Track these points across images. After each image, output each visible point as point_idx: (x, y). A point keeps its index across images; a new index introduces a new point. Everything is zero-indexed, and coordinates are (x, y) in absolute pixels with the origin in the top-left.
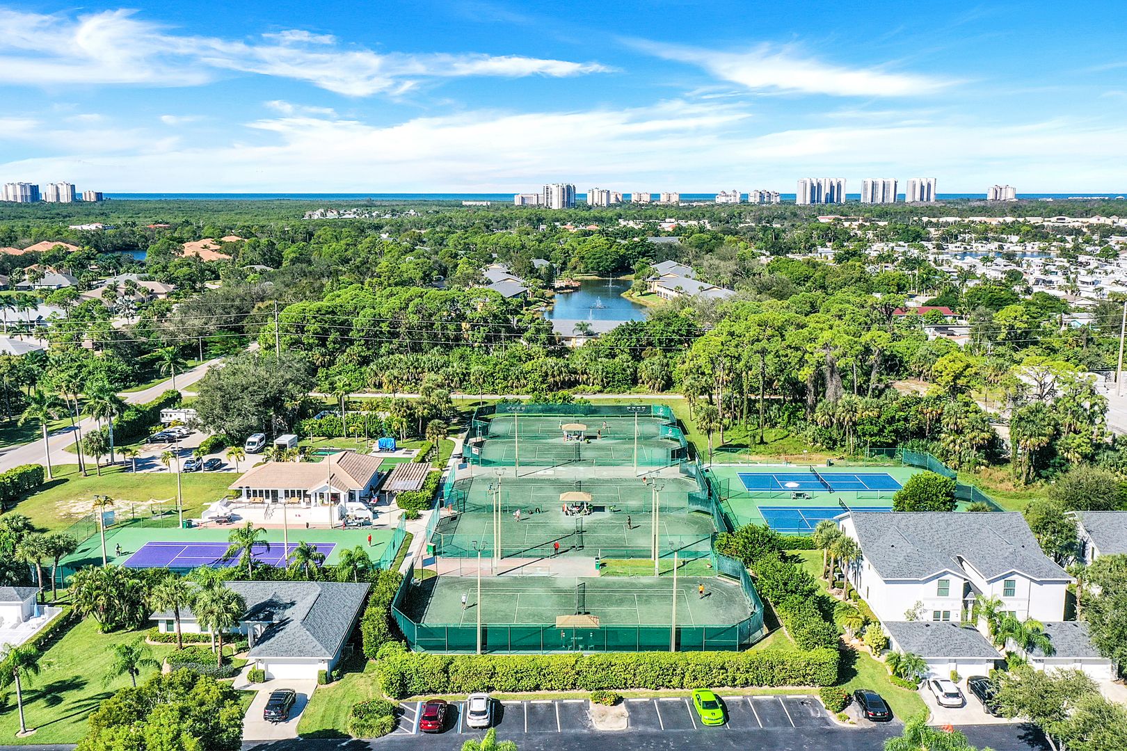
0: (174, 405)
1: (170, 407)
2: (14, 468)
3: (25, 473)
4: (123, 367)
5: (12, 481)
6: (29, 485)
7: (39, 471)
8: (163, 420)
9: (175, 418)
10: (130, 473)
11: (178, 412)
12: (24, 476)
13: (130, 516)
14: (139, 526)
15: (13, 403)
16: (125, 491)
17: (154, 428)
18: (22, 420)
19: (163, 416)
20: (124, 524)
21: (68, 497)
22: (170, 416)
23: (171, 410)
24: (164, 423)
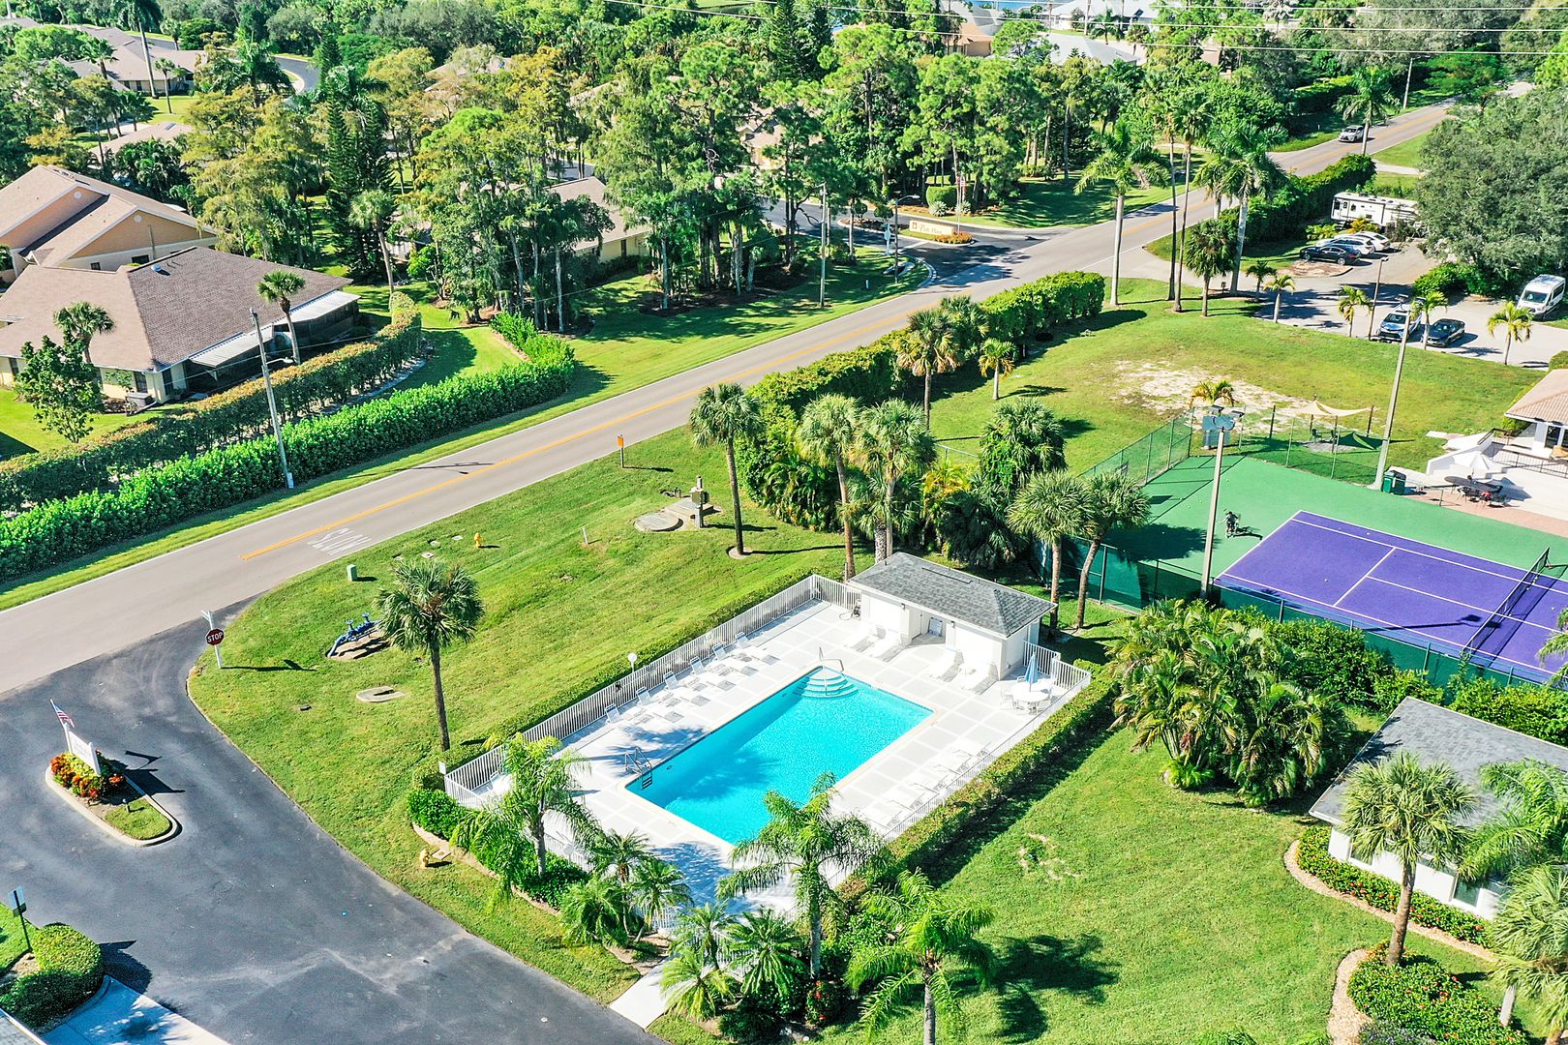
0: (1362, 187)
1: (1353, 190)
2: (1052, 275)
3: (1069, 288)
4: (1266, 101)
5: (1046, 301)
6: (1074, 312)
7: (1097, 287)
8: (1336, 215)
9: (1360, 212)
10: (1266, 322)
11: (1372, 202)
12: (1069, 294)
13: (1262, 429)
14: (1281, 461)
15: (1074, 147)
16: (1253, 362)
17: (1316, 229)
18: (1083, 181)
19: (1337, 208)
20: (1250, 448)
21: (1138, 354)
22: (1353, 206)
23: (1355, 196)
24: (1338, 222)
